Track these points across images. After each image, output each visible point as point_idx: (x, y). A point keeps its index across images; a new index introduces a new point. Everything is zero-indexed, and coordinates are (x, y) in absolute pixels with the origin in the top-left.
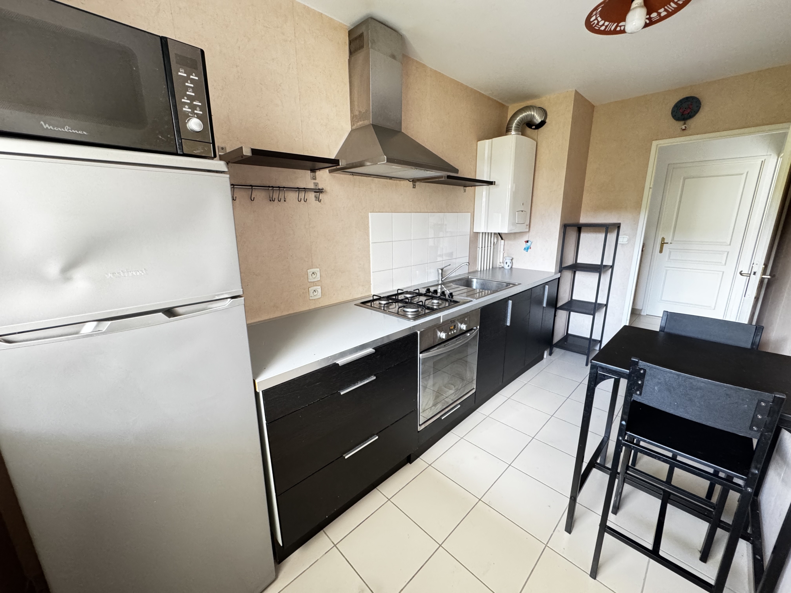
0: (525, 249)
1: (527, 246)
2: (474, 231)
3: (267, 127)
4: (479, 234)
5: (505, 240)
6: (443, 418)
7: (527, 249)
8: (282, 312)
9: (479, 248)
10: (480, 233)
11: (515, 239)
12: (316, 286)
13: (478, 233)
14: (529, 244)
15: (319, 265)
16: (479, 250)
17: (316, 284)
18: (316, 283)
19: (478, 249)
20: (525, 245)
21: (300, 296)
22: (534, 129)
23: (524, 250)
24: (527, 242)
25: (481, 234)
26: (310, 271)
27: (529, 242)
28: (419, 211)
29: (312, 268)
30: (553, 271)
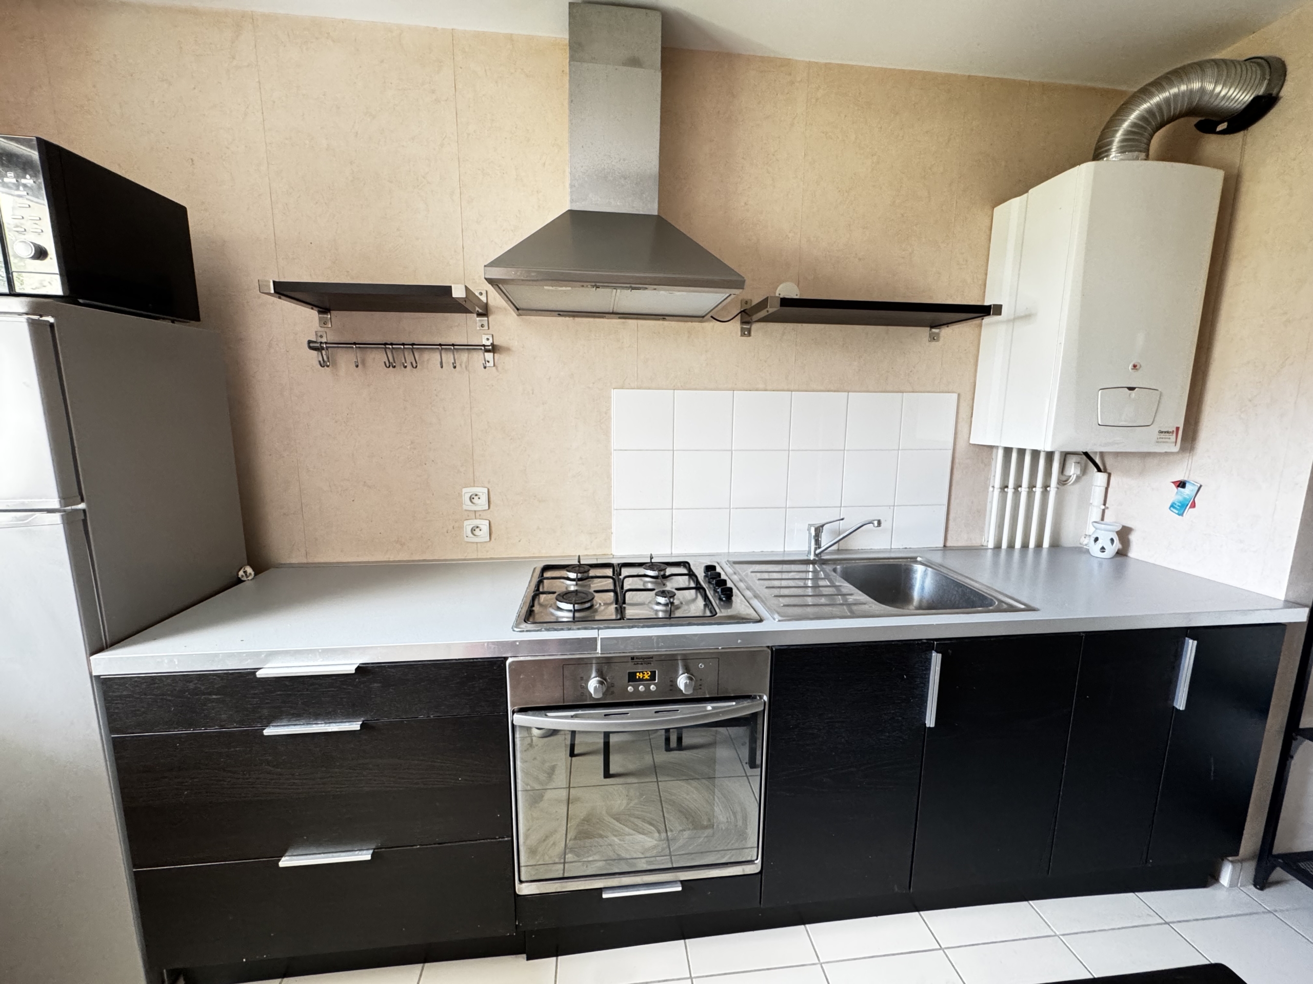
0: (1174, 508)
1: (1181, 498)
2: (971, 442)
3: (398, 249)
4: (995, 450)
5: (1109, 475)
6: (605, 896)
7: (1180, 508)
8: (412, 554)
9: (993, 487)
10: (997, 447)
11: (1142, 473)
12: (480, 519)
13: (991, 447)
14: (1188, 491)
15: (489, 482)
16: (993, 491)
17: (480, 515)
18: (480, 513)
19: (991, 489)
20: (1174, 494)
21: (447, 532)
22: (1223, 132)
23: (1170, 508)
24: (1182, 484)
25: (1000, 453)
26: (467, 492)
27: (1187, 485)
28: (761, 386)
29: (474, 486)
30: (1281, 594)
